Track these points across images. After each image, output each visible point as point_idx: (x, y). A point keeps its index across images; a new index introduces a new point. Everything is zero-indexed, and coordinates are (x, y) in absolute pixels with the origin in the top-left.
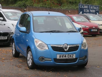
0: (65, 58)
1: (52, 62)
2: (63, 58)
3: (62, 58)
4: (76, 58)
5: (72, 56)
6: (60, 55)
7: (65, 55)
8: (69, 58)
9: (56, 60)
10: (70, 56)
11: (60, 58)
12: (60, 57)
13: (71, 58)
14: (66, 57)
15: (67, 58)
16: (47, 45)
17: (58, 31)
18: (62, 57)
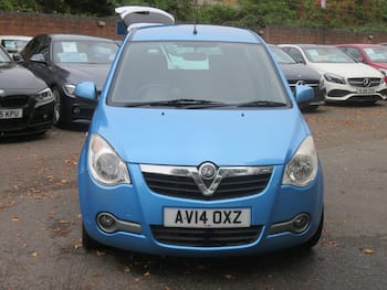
0: (201, 224)
1: (142, 236)
2: (193, 224)
3: (185, 224)
4: (251, 227)
5: (233, 216)
6: (179, 212)
7: (200, 212)
8: (221, 225)
9: (159, 230)
10: (224, 217)
11: (179, 224)
12: (179, 218)
13: (227, 225)
14: (205, 220)
15: (210, 223)
16: (126, 163)
17: (203, 102)
18: (185, 221)
